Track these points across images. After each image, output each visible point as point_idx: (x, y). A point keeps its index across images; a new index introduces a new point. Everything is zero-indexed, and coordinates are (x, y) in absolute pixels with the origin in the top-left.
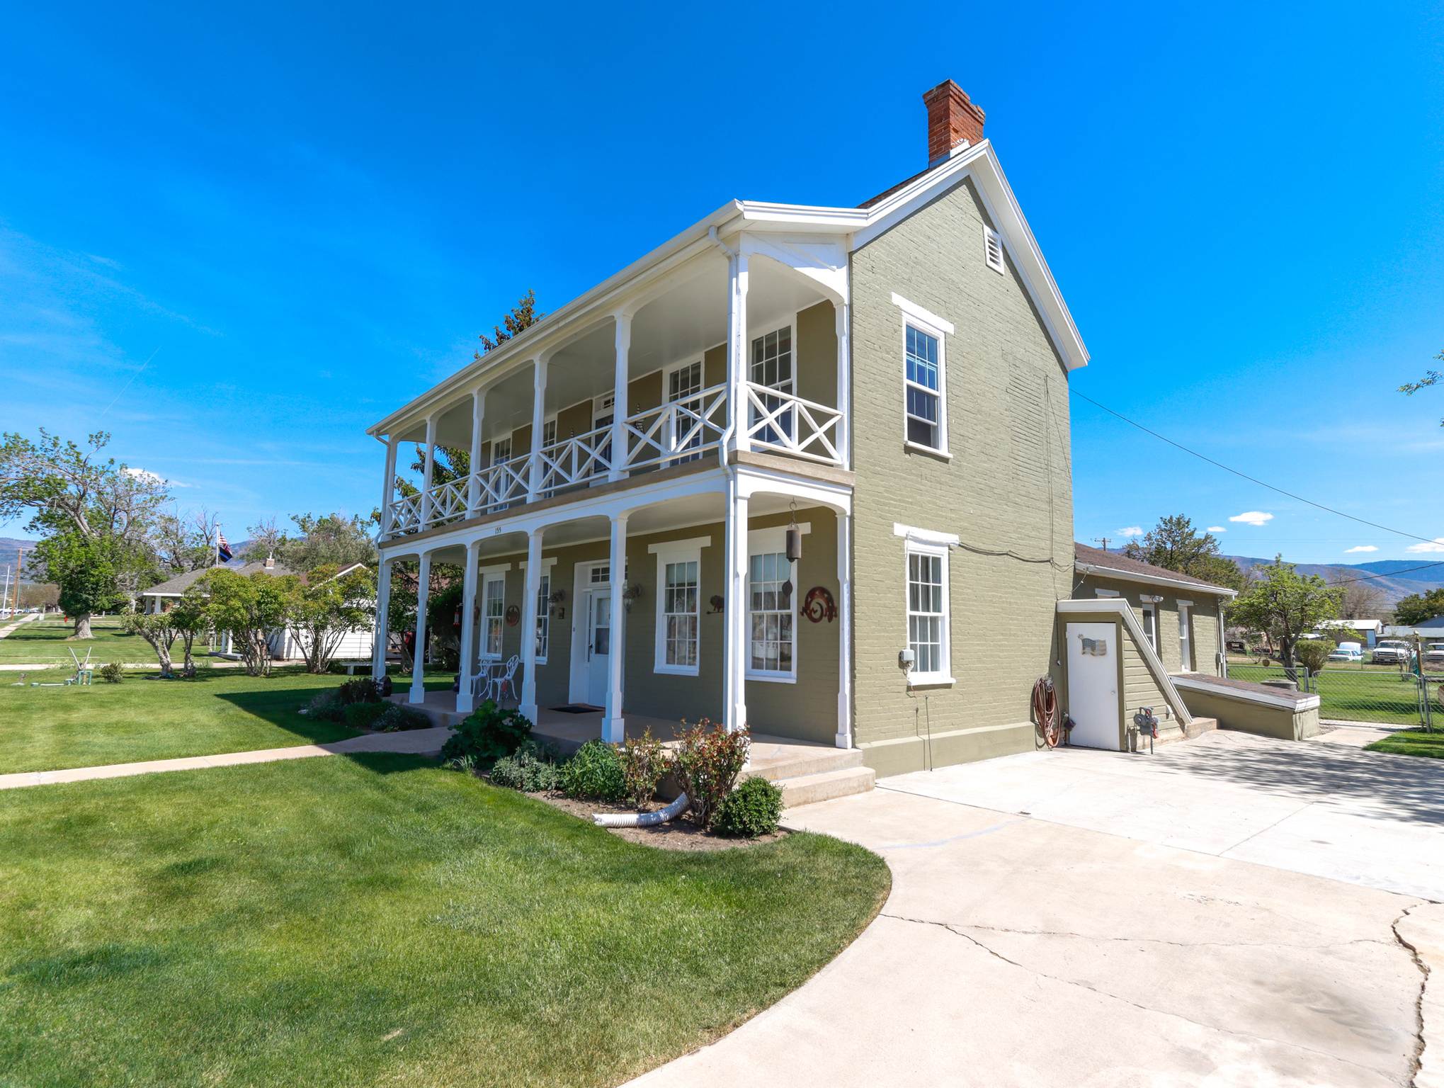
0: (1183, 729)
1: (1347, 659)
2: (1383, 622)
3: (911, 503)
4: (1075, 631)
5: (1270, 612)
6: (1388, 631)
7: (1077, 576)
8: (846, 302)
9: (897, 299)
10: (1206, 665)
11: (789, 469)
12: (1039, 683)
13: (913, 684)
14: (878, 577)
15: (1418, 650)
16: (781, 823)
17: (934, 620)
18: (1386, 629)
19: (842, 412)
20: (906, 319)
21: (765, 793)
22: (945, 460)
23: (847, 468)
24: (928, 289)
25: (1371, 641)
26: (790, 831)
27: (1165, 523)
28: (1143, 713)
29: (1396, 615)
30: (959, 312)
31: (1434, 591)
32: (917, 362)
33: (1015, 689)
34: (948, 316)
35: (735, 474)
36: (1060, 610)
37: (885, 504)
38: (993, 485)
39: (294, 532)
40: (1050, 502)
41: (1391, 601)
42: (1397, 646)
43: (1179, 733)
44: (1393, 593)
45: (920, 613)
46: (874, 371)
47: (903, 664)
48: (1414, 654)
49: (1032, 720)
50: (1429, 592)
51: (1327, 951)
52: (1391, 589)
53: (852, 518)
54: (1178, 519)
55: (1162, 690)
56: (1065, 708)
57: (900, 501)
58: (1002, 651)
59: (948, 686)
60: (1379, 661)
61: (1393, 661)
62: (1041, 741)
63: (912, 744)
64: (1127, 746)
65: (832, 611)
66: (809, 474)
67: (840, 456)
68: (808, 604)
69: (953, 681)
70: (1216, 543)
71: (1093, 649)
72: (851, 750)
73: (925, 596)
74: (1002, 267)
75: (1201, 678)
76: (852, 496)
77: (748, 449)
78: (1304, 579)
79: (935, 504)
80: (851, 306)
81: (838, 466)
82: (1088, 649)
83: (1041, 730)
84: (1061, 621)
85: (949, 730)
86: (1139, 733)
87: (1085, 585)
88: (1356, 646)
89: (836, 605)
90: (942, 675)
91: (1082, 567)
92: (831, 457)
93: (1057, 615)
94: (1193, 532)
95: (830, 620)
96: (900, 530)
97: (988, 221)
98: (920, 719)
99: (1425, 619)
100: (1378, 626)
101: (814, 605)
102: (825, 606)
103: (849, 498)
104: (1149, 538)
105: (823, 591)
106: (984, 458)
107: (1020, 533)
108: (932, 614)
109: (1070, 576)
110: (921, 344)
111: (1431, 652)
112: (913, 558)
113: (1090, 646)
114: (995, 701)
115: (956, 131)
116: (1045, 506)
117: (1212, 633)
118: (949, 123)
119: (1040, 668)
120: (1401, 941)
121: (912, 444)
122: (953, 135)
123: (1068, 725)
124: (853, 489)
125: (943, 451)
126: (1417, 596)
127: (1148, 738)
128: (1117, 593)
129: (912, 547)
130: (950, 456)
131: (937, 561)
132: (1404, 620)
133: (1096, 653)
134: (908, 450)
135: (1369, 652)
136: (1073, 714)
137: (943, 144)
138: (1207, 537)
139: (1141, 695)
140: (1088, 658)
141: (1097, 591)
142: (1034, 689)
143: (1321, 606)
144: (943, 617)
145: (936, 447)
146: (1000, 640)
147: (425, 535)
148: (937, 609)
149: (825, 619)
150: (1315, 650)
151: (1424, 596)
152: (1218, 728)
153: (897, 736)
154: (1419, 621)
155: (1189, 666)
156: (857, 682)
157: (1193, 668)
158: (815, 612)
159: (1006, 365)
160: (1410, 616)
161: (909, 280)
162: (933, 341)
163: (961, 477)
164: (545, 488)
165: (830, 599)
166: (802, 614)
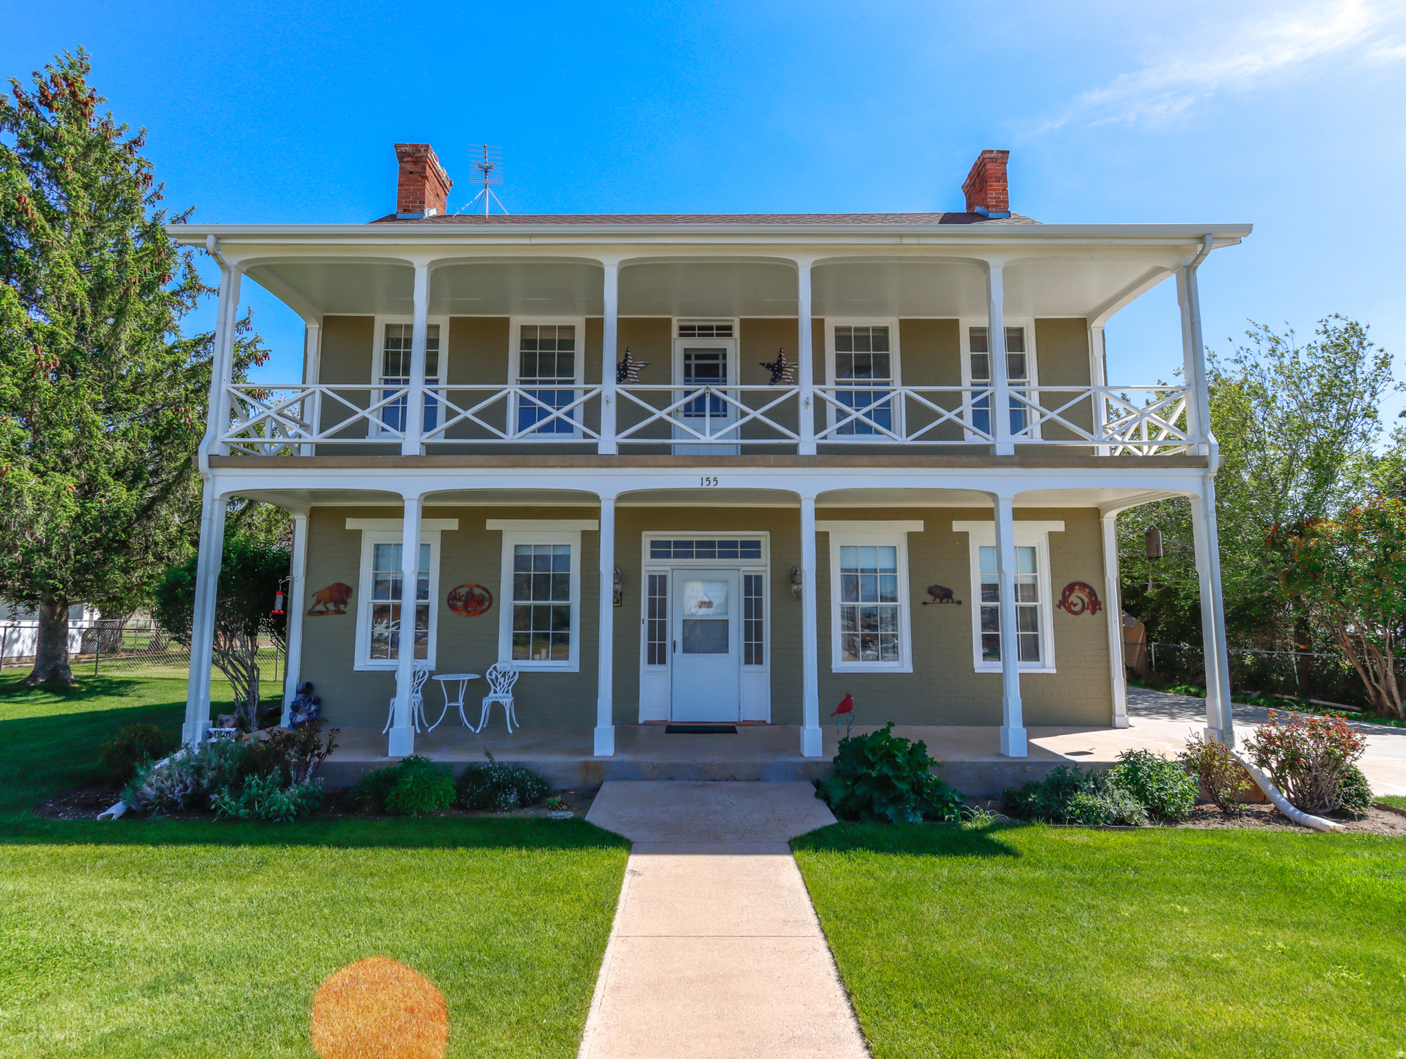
65: (1095, 604)
68: (1065, 598)
89: (1100, 599)
95: (1093, 612)
101: (1073, 599)
102: (1086, 600)
105: (1083, 586)
149: (1088, 612)
158: (1075, 605)
164: (825, 438)
165: (1092, 593)
166: (1059, 607)
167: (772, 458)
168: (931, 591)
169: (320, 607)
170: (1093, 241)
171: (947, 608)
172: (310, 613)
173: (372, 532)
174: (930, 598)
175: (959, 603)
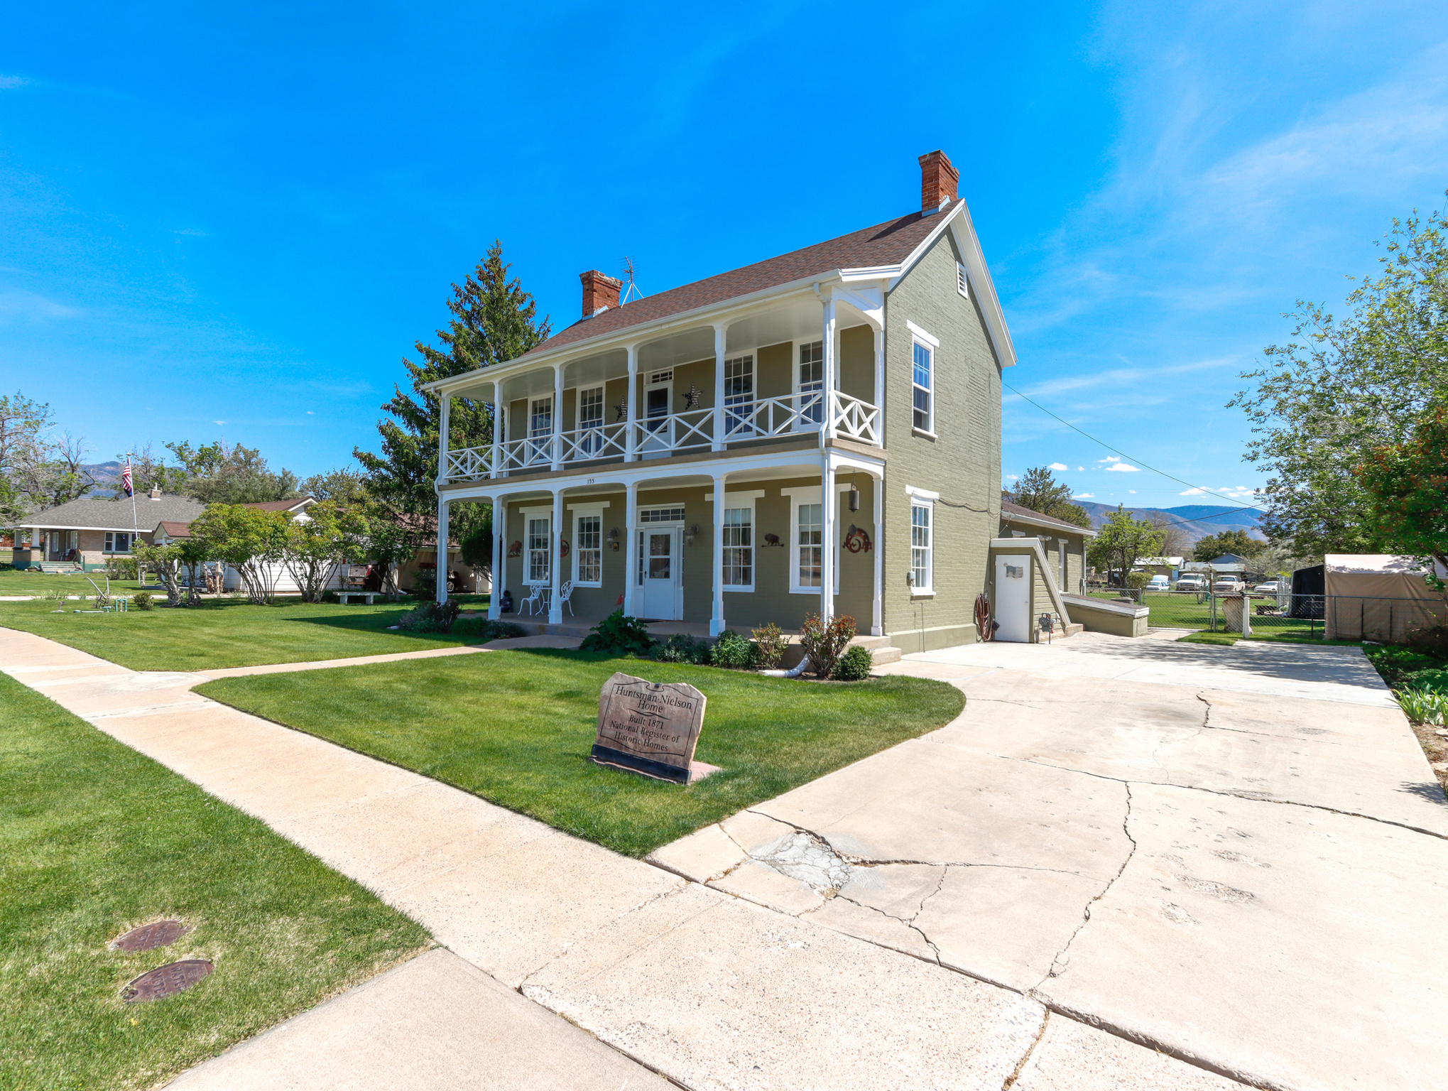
0: (1064, 630)
1: (1157, 589)
2: (1185, 559)
3: (915, 471)
4: (1001, 561)
5: (1114, 548)
6: (1189, 566)
7: (1003, 522)
8: (883, 329)
9: (911, 325)
10: (1074, 588)
11: (856, 450)
12: (979, 596)
13: (915, 594)
14: (897, 522)
15: (1210, 579)
16: (872, 673)
17: (923, 551)
18: (1187, 564)
19: (878, 406)
20: (914, 338)
21: (864, 653)
22: (932, 439)
23: (881, 447)
24: (926, 315)
25: (1175, 574)
26: (878, 677)
27: (1031, 473)
28: (1045, 616)
29: (1195, 553)
30: (942, 330)
31: (1224, 533)
32: (919, 369)
33: (966, 601)
34: (936, 334)
35: (829, 454)
36: (992, 546)
37: (901, 472)
38: (958, 456)
39: (170, 461)
40: (989, 467)
41: (1191, 541)
42: (1196, 578)
43: (1061, 632)
44: (1193, 534)
45: (917, 547)
46: (897, 378)
47: (909, 582)
48: (1208, 582)
49: (974, 622)
50: (1221, 533)
51: (1171, 702)
52: (1192, 531)
53: (884, 482)
54: (1042, 471)
55: (1054, 602)
56: (992, 616)
57: (909, 469)
58: (960, 574)
59: (931, 597)
60: (1181, 589)
61: (1191, 588)
62: (979, 638)
63: (914, 634)
64: (1033, 639)
65: (868, 545)
66: (865, 453)
67: (877, 438)
68: (848, 540)
69: (934, 593)
70: (1070, 492)
71: (1014, 573)
72: (882, 637)
73: (920, 535)
74: (966, 294)
75: (1072, 596)
76: (885, 467)
77: (835, 437)
78: (1138, 524)
79: (927, 471)
80: (885, 332)
81: (875, 445)
82: (1010, 573)
83: (980, 631)
84: (993, 553)
85: (931, 627)
86: (1041, 631)
87: (1007, 528)
88: (1165, 578)
89: (871, 541)
90: (927, 590)
91: (1006, 515)
92: (871, 439)
93: (990, 549)
94: (1052, 483)
95: (866, 551)
96: (909, 489)
97: (958, 257)
98: (918, 619)
99: (1216, 556)
100: (1180, 563)
101: (853, 541)
102: (862, 541)
103: (882, 468)
104: (1017, 486)
105: (861, 531)
106: (953, 436)
107: (971, 490)
108: (923, 548)
109: (997, 522)
110: (921, 354)
111: (1218, 583)
112: (915, 508)
113: (1012, 571)
114: (955, 608)
115: (942, 190)
116: (986, 471)
117: (1079, 564)
118: (938, 184)
119: (979, 588)
120: (1200, 699)
121: (917, 429)
122: (941, 193)
123: (995, 626)
124: (885, 462)
125: (931, 433)
126: (1212, 537)
127: (1047, 634)
128: (1024, 534)
129: (915, 502)
130: (936, 436)
131: (926, 511)
132: (1201, 558)
133: (1016, 575)
134: (915, 434)
135: (1174, 584)
136: (997, 619)
137: (934, 199)
138: (1064, 487)
139: (1043, 606)
140: (1011, 579)
141: (1013, 532)
142: (976, 601)
143: (1149, 544)
144: (929, 550)
145: (927, 429)
146: (959, 566)
147: (497, 481)
148: (926, 544)
149: (862, 550)
150: (1139, 579)
151: (1217, 537)
152: (1084, 630)
153: (905, 629)
154: (1212, 558)
155: (1063, 588)
156: (887, 593)
157: (1066, 590)
158: (854, 546)
159: (967, 367)
160: (1206, 554)
161: (916, 310)
162: (928, 352)
163: (941, 451)
164: (641, 450)
165: (866, 537)
166: (844, 547)
167: (611, 465)
168: (766, 538)
169: (512, 554)
170: (755, 303)
171: (776, 549)
172: (509, 556)
173: (530, 514)
174: (766, 543)
175: (782, 545)
